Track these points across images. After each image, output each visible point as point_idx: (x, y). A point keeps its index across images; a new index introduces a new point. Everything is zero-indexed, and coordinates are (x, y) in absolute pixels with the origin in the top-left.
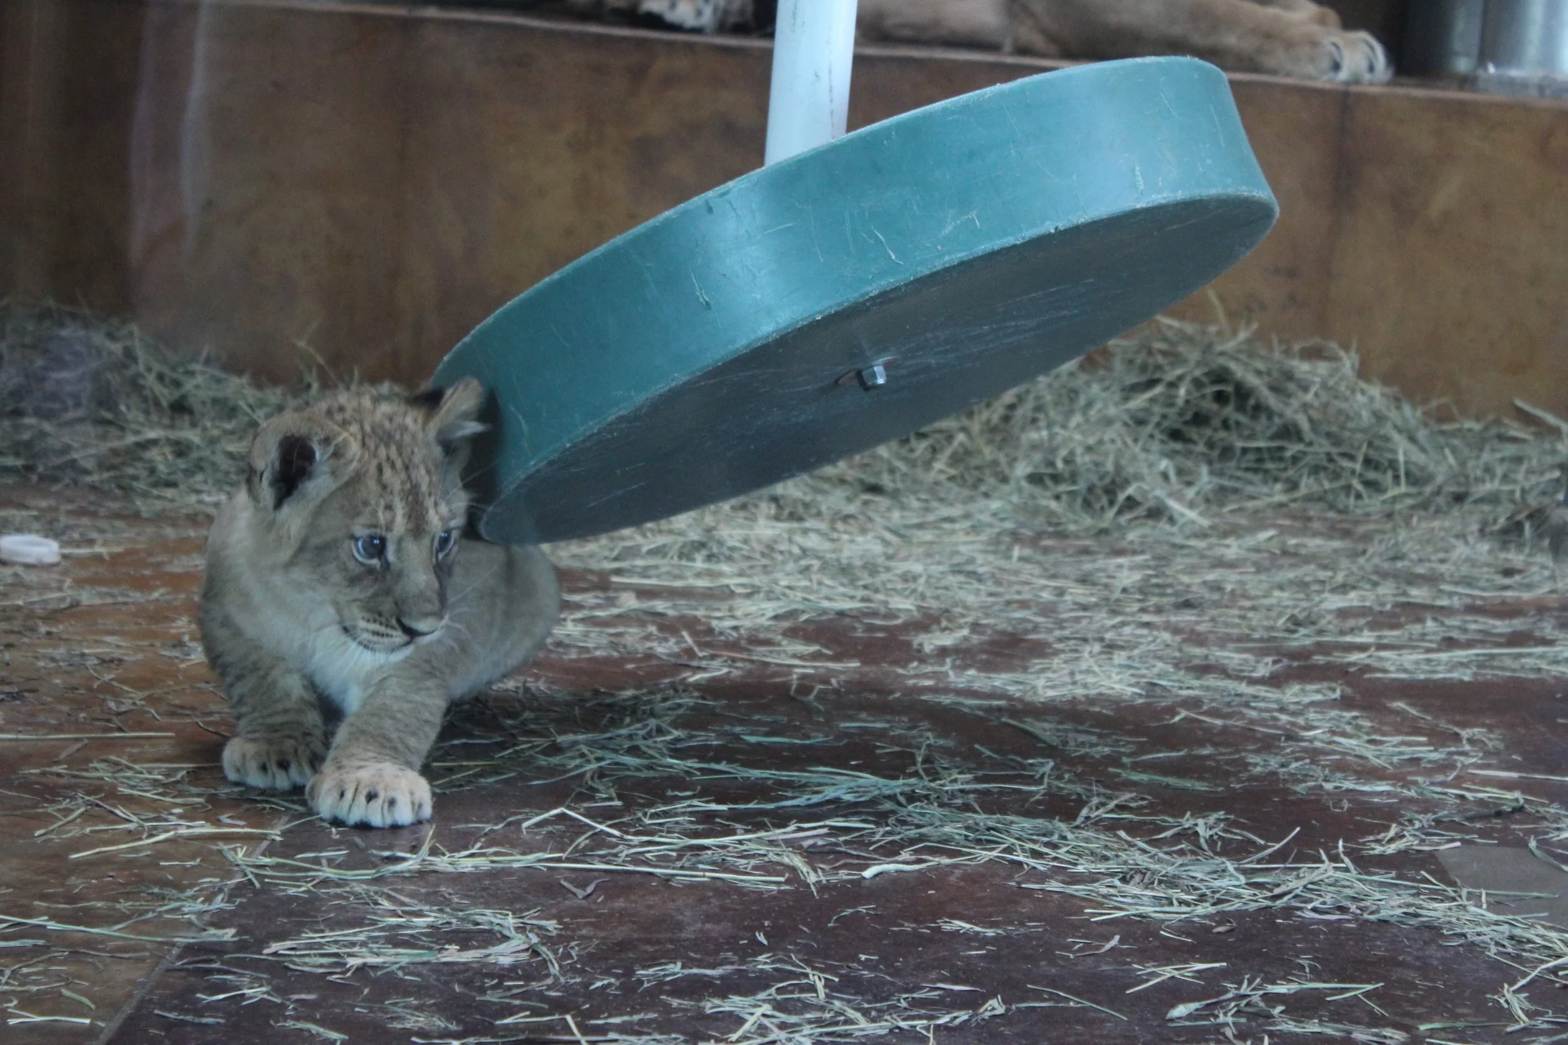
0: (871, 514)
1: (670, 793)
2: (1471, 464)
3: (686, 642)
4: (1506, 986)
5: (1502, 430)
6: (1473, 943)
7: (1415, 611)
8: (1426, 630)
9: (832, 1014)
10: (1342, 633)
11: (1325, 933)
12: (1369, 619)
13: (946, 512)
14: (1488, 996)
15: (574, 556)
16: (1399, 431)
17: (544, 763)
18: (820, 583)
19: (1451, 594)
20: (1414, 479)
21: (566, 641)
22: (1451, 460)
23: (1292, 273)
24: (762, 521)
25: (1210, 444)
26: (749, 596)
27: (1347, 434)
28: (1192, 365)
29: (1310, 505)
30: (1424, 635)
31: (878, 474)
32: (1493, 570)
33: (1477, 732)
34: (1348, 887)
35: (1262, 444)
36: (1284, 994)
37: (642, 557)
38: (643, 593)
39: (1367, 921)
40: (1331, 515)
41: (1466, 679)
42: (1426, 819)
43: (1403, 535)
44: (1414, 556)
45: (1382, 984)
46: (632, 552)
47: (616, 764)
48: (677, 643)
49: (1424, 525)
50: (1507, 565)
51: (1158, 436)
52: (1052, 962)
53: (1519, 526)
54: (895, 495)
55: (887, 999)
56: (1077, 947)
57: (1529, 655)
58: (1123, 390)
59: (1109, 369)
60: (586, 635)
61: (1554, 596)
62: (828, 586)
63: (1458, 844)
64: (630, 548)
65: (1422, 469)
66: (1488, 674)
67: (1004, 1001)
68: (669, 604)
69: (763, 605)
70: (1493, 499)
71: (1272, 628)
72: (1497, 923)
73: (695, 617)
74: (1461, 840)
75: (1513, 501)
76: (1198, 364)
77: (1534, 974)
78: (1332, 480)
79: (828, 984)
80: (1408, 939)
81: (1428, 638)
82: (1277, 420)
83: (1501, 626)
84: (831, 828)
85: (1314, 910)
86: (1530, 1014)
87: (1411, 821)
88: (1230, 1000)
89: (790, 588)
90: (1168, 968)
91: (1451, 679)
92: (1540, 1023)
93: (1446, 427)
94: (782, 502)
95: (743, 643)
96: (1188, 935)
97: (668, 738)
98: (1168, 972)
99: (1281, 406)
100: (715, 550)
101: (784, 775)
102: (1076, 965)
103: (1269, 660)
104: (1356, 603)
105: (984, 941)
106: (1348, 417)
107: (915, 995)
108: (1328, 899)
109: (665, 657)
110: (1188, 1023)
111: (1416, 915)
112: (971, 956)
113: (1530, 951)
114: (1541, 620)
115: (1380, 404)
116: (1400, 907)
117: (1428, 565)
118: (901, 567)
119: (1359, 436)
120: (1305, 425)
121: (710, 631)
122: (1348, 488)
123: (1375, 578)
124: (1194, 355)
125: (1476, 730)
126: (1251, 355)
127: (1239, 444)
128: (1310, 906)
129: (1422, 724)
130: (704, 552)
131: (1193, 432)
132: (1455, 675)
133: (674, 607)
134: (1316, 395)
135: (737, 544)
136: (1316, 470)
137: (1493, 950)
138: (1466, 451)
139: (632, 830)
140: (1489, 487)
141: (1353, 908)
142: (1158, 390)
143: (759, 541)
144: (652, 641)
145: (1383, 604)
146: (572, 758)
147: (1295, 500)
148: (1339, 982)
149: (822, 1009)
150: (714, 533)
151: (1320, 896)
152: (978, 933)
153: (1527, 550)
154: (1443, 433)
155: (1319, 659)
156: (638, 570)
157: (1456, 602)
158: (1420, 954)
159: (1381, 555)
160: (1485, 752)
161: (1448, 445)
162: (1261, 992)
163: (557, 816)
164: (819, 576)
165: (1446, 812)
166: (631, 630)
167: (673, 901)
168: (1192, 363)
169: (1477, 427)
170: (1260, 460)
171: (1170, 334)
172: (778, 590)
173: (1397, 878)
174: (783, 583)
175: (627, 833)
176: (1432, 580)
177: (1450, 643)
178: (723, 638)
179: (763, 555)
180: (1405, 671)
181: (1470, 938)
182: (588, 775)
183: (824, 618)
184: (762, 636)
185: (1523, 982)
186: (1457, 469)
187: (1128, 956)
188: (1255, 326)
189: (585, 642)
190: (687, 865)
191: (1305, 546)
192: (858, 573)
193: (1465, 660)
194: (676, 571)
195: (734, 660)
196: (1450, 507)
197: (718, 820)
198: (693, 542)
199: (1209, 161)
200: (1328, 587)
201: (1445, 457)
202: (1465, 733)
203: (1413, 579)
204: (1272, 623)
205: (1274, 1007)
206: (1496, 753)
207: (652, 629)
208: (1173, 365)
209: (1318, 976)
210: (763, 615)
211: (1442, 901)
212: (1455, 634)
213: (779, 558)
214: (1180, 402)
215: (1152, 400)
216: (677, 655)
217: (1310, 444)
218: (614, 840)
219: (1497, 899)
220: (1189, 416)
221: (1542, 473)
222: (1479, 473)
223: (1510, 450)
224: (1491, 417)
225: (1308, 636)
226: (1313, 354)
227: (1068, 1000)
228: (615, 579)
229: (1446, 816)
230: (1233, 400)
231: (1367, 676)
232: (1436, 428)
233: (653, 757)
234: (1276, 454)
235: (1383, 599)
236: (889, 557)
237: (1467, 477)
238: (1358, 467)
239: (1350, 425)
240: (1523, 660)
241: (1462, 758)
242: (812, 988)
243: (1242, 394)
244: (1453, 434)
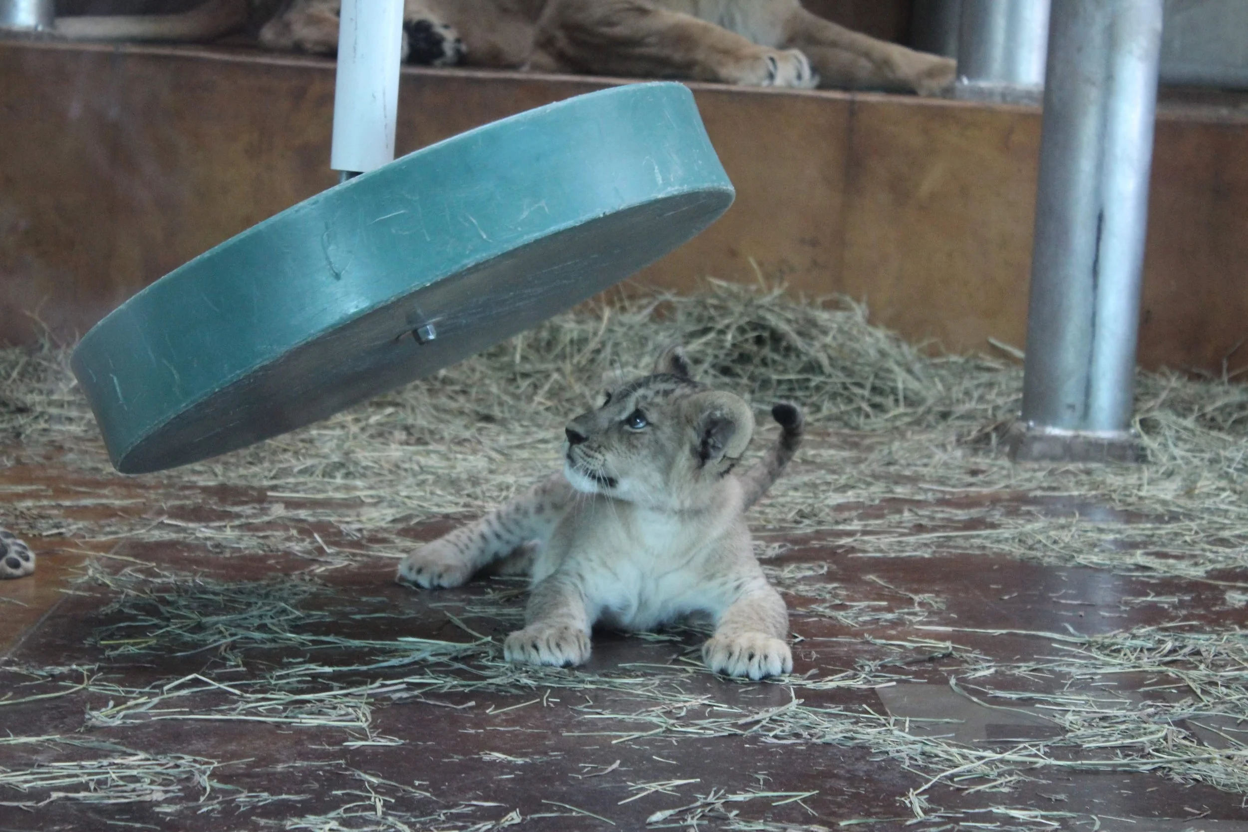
0: (482, 439)
1: (285, 660)
2: (955, 389)
3: (317, 542)
4: (911, 790)
5: (979, 362)
6: (893, 759)
7: (895, 504)
8: (904, 519)
9: (385, 827)
10: (837, 523)
11: (781, 754)
12: (860, 511)
13: (542, 435)
14: (897, 798)
15: (241, 476)
16: (899, 364)
17: (190, 639)
18: (432, 493)
19: (926, 491)
20: (911, 401)
21: (224, 543)
22: (940, 386)
23: (814, 243)
24: (393, 446)
25: (752, 378)
26: (375, 505)
27: (857, 368)
28: (737, 316)
29: (830, 424)
30: (901, 522)
31: (490, 407)
32: (963, 471)
33: (926, 597)
34: (805, 718)
35: (792, 377)
36: (741, 802)
37: (294, 476)
38: (290, 504)
39: (814, 744)
40: (846, 431)
41: (926, 556)
42: (874, 665)
43: (896, 445)
44: (903, 462)
45: (817, 792)
46: (285, 472)
47: (247, 638)
48: (311, 543)
49: (916, 437)
50: (974, 467)
51: (712, 371)
52: (564, 782)
53: (987, 436)
54: (503, 423)
55: (431, 814)
56: (586, 770)
57: (978, 536)
58: (684, 336)
59: (673, 320)
60: (240, 539)
61: (1008, 490)
62: (439, 496)
63: (894, 683)
64: (285, 469)
65: (917, 394)
66: (945, 552)
67: (521, 813)
68: (310, 512)
69: (384, 512)
70: (969, 416)
71: (783, 520)
72: (914, 743)
73: (330, 522)
74: (898, 681)
75: (986, 418)
76: (742, 315)
77: (934, 780)
78: (846, 404)
79: (386, 804)
80: (843, 757)
81: (903, 525)
82: (804, 358)
83: (961, 515)
84: (408, 683)
85: (775, 737)
86: (926, 812)
87: (862, 667)
88: (698, 807)
89: (408, 497)
90: (653, 784)
91: (915, 556)
92: (933, 818)
93: (937, 361)
94: (412, 431)
95: (364, 542)
96: (674, 759)
97: (291, 617)
98: (654, 787)
99: (806, 347)
100: (352, 469)
101: (378, 644)
102: (583, 784)
103: (776, 545)
104: (852, 500)
105: (512, 767)
106: (859, 354)
107: (453, 811)
108: (787, 728)
109: (300, 554)
110: (662, 826)
111: (853, 739)
112: (502, 780)
113: (936, 763)
114: (993, 509)
115: (885, 345)
116: (841, 732)
117: (914, 468)
118: (498, 479)
119: (867, 369)
120: (825, 362)
121: (340, 533)
122: (859, 410)
123: (869, 479)
124: (738, 309)
125: (926, 595)
126: (783, 307)
127: (775, 377)
128: (771, 734)
129: (886, 592)
130: (343, 471)
131: (738, 369)
132: (918, 553)
133: (313, 515)
134: (834, 338)
135: (371, 464)
136: (834, 396)
137: (907, 762)
138: (951, 380)
139: (251, 690)
140: (968, 406)
141: (805, 734)
142: (711, 336)
143: (388, 462)
144: (292, 541)
145: (873, 500)
146: (212, 635)
147: (818, 420)
148: (785, 791)
149: (378, 823)
150: (351, 455)
151: (782, 726)
152: (510, 762)
153: (993, 455)
154: (935, 366)
155: (815, 544)
156: (290, 486)
157: (930, 496)
158: (851, 768)
159: (878, 461)
160: (930, 613)
161: (938, 375)
162: (723, 801)
163: (192, 680)
164: (433, 488)
165: (890, 659)
166: (276, 533)
167: (275, 744)
168: (737, 315)
169: (961, 360)
170: (791, 390)
171: (720, 293)
172: (399, 499)
173: (845, 710)
174: (404, 494)
175: (247, 692)
176: (914, 480)
177: (920, 528)
178: (349, 538)
179: (391, 472)
180: (881, 551)
181: (891, 755)
182: (222, 648)
183: (432, 520)
184: (380, 536)
185: (926, 787)
186: (944, 394)
187: (624, 775)
188: (786, 284)
189: (238, 543)
190: (290, 715)
191: (821, 456)
192: (463, 484)
193: (928, 542)
194: (319, 487)
195: (354, 555)
196: (937, 423)
197: (320, 680)
198: (334, 463)
199: (700, 162)
200: (832, 487)
201: (934, 384)
202: (917, 598)
203: (899, 479)
204: (784, 516)
205: (731, 812)
206: (939, 613)
207: (294, 532)
208: (722, 316)
209: (769, 786)
210: (383, 519)
211: (875, 727)
212: (924, 522)
213: (403, 473)
214: (728, 345)
215: (707, 344)
216: (309, 552)
217: (830, 376)
218: (235, 697)
219: (917, 724)
220: (736, 355)
221: (1009, 395)
222: (961, 396)
223: (985, 377)
224: (971, 352)
225: (810, 526)
226: (832, 305)
227: (571, 811)
228: (270, 493)
229: (889, 662)
230: (769, 342)
231: (850, 556)
232: (928, 362)
233: (276, 632)
234: (804, 384)
235: (873, 496)
236: (491, 472)
237: (950, 399)
238: (866, 393)
239: (860, 361)
240: (973, 541)
241: (911, 617)
242: (373, 808)
243: (776, 338)
244: (942, 366)
